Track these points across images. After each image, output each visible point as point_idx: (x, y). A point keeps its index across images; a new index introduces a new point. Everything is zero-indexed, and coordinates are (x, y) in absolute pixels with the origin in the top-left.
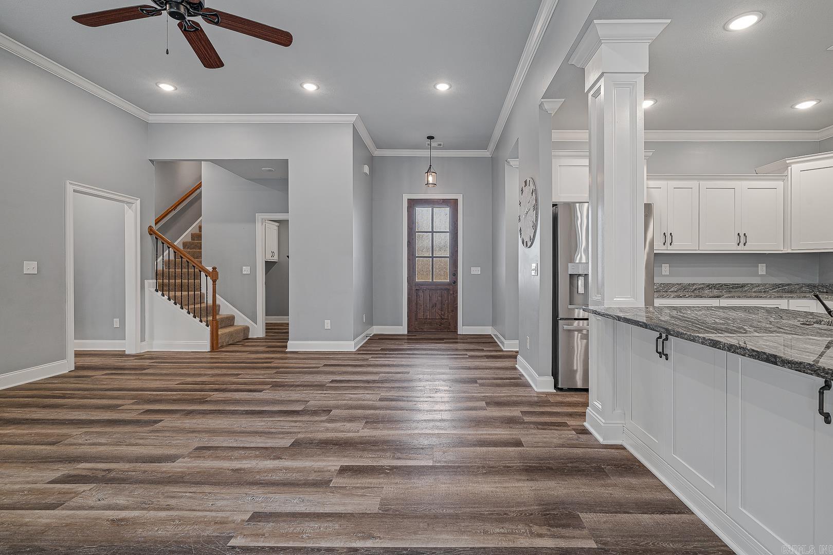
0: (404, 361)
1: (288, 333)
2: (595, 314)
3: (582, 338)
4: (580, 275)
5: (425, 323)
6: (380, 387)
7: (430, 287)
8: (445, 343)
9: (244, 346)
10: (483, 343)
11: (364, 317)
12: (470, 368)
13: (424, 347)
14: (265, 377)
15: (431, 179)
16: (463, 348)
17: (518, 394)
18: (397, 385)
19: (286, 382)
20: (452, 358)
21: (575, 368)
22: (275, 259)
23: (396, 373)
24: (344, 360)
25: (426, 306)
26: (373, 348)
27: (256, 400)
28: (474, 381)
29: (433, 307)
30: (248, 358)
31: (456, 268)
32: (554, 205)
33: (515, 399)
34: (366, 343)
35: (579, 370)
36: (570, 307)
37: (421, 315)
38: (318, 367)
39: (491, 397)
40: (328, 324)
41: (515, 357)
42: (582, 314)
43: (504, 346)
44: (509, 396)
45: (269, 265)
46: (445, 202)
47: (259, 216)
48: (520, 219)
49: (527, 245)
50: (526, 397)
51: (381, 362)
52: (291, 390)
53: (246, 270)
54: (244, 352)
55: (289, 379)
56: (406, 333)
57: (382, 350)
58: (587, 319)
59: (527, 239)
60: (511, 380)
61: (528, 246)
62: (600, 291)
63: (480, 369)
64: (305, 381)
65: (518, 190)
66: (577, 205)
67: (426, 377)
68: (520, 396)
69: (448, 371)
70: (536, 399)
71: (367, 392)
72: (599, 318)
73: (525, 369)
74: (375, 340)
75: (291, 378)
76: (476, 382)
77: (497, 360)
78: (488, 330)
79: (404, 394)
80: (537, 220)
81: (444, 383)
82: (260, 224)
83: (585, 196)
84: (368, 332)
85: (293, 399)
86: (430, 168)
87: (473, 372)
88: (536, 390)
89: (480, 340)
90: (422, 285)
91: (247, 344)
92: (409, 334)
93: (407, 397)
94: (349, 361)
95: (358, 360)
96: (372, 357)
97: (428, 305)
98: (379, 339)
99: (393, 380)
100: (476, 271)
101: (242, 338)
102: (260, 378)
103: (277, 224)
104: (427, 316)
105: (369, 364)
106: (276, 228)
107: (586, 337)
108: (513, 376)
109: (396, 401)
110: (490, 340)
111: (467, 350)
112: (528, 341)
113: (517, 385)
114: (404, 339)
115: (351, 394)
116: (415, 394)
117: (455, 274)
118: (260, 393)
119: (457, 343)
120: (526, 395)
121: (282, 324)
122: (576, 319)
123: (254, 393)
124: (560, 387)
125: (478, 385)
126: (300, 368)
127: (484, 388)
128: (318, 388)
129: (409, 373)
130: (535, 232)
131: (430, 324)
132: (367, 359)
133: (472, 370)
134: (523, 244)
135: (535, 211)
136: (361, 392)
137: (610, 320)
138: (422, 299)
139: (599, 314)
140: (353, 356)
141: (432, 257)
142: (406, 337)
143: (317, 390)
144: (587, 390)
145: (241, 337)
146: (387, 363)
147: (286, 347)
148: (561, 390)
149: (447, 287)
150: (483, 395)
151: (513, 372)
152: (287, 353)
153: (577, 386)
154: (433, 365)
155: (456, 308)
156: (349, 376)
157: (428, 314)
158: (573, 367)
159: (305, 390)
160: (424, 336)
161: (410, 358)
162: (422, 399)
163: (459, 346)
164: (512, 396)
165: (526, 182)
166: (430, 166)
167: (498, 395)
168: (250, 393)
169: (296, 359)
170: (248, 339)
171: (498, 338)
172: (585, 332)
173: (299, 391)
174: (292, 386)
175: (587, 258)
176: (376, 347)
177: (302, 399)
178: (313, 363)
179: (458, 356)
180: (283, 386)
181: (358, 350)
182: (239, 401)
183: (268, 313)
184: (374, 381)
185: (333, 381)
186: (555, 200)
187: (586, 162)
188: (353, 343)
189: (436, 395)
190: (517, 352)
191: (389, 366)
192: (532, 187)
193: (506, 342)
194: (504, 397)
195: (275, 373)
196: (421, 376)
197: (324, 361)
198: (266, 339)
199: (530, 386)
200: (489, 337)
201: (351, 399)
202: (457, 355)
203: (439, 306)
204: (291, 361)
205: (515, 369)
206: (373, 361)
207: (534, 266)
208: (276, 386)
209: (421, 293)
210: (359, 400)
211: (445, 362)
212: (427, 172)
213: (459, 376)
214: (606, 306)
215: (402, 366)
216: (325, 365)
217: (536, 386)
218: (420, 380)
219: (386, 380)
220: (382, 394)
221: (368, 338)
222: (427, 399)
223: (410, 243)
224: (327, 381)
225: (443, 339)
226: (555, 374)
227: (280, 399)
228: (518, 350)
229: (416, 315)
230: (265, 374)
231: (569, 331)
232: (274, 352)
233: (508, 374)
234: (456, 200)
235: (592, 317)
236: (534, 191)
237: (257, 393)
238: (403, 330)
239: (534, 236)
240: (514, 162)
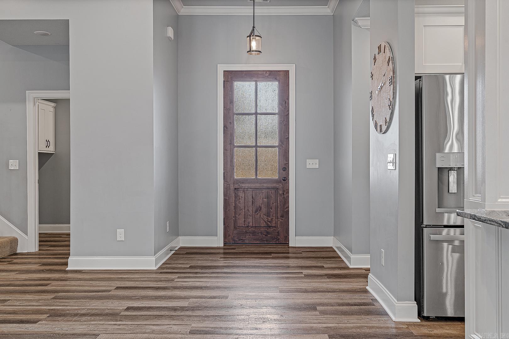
0: (220, 282)
1: (69, 246)
2: (473, 219)
3: (453, 251)
4: (451, 169)
5: (246, 232)
6: (190, 316)
7: (253, 186)
8: (273, 258)
9: (10, 263)
10: (323, 258)
11: (168, 225)
12: (306, 291)
13: (246, 264)
14: (40, 304)
15: (254, 45)
16: (296, 265)
17: (370, 325)
18: (212, 313)
19: (68, 310)
20: (283, 278)
21: (444, 290)
22: (51, 150)
23: (211, 298)
24: (141, 281)
25: (248, 210)
26: (180, 266)
27: (30, 334)
28: (312, 307)
29: (256, 211)
30: (17, 280)
31: (286, 160)
32: (417, 78)
33: (367, 331)
34: (170, 258)
35: (449, 293)
36: (438, 210)
37: (241, 222)
38: (109, 291)
39: (335, 328)
40: (121, 234)
41: (366, 276)
42: (453, 219)
43: (350, 262)
44: (359, 327)
45: (43, 157)
46: (271, 75)
47: (31, 95)
48: (371, 97)
49: (381, 131)
50: (382, 328)
51: (190, 283)
52: (75, 321)
53: (14, 165)
54: (11, 271)
55: (72, 306)
56: (222, 245)
57: (191, 267)
58: (462, 227)
59: (381, 122)
60: (361, 307)
61: (383, 132)
62: (479, 189)
63: (319, 292)
64: (93, 309)
65: (368, 59)
66: (447, 77)
67: (249, 302)
68: (373, 327)
69: (278, 294)
70: (394, 331)
71: (173, 322)
72: (479, 224)
73: (378, 291)
74: (183, 254)
75: (74, 304)
76: (315, 309)
77: (342, 280)
78: (328, 241)
79: (222, 324)
80: (394, 98)
81: (273, 311)
82: (32, 104)
83: (459, 65)
84: (172, 244)
85: (77, 331)
86: (254, 30)
87: (310, 295)
88: (394, 319)
89: (319, 255)
90: (243, 183)
91: (15, 261)
92: (225, 247)
93: (226, 328)
94: (149, 283)
95: (161, 281)
96: (179, 278)
97: (250, 209)
98: (187, 253)
99: (206, 307)
100: (313, 164)
101: (8, 253)
102: (33, 306)
103: (53, 104)
104: (249, 223)
105: (175, 286)
106: (52, 110)
107: (460, 249)
108: (363, 301)
109: (213, 334)
110: (331, 254)
111: (302, 267)
112: (383, 255)
113: (369, 313)
114: (218, 253)
115: (154, 325)
116: (236, 325)
117: (285, 168)
118: (34, 325)
119: (288, 258)
120: (382, 325)
121: (59, 235)
122: (446, 226)
123: (27, 325)
124: (425, 314)
125: (317, 313)
126: (85, 291)
127: (326, 316)
128: (109, 318)
129: (227, 297)
130: (392, 114)
131: (254, 233)
132: (173, 280)
133: (309, 294)
134: (376, 128)
135: (392, 86)
136: (166, 322)
137: (493, 228)
138: (242, 201)
139: (479, 219)
140: (154, 276)
141: (256, 146)
142: (222, 251)
143: (108, 320)
144: (462, 320)
145: (7, 251)
146: (198, 284)
147: (66, 264)
148: (427, 319)
149: (274, 185)
150: (325, 325)
151: (363, 296)
152: (66, 272)
153: (447, 315)
154: (259, 288)
155: (287, 213)
156: (150, 302)
157: (250, 220)
158: (442, 289)
159: (93, 321)
160: (244, 250)
161: (227, 277)
162: (245, 332)
163: (292, 262)
164: (362, 327)
165: (379, 48)
166: (254, 27)
167: (344, 325)
168: (21, 325)
169: (80, 280)
170: (16, 254)
171: (342, 251)
172: (457, 243)
173: (85, 321)
174: (76, 315)
175: (461, 147)
176: (184, 263)
177: (89, 332)
178: (103, 286)
179: (291, 276)
180: (64, 315)
181: (160, 268)
182: (8, 335)
183: (42, 221)
184: (182, 309)
185: (128, 309)
186: (419, 71)
187: (461, 20)
188: (153, 258)
189: (264, 326)
190: (368, 270)
191: (201, 288)
192: (388, 54)
193: (352, 256)
194: (352, 328)
195: (54, 298)
196: (243, 302)
197: (116, 282)
198: (39, 254)
199: (387, 314)
200: (330, 250)
201: (153, 332)
202: (288, 273)
203: (264, 210)
204: (73, 283)
205: (366, 291)
206: (180, 282)
207: (391, 157)
208: (55, 315)
209: (241, 194)
210: (163, 333)
211: (274, 283)
212: (250, 36)
213: (292, 301)
214: (488, 209)
215: (218, 288)
216: (118, 288)
217: (394, 314)
218: (242, 307)
219: (198, 307)
220: (193, 325)
221: (173, 252)
222: (252, 332)
223: (227, 128)
224: (121, 308)
225: (270, 253)
226: (419, 298)
227: (61, 332)
228: (369, 267)
229: (235, 221)
230: (39, 300)
231: (437, 242)
232: (51, 271)
233: (357, 298)
234: (287, 73)
235: (468, 223)
236: (391, 60)
237: (31, 325)
238: (218, 241)
239: (391, 119)
240: (361, 21)
